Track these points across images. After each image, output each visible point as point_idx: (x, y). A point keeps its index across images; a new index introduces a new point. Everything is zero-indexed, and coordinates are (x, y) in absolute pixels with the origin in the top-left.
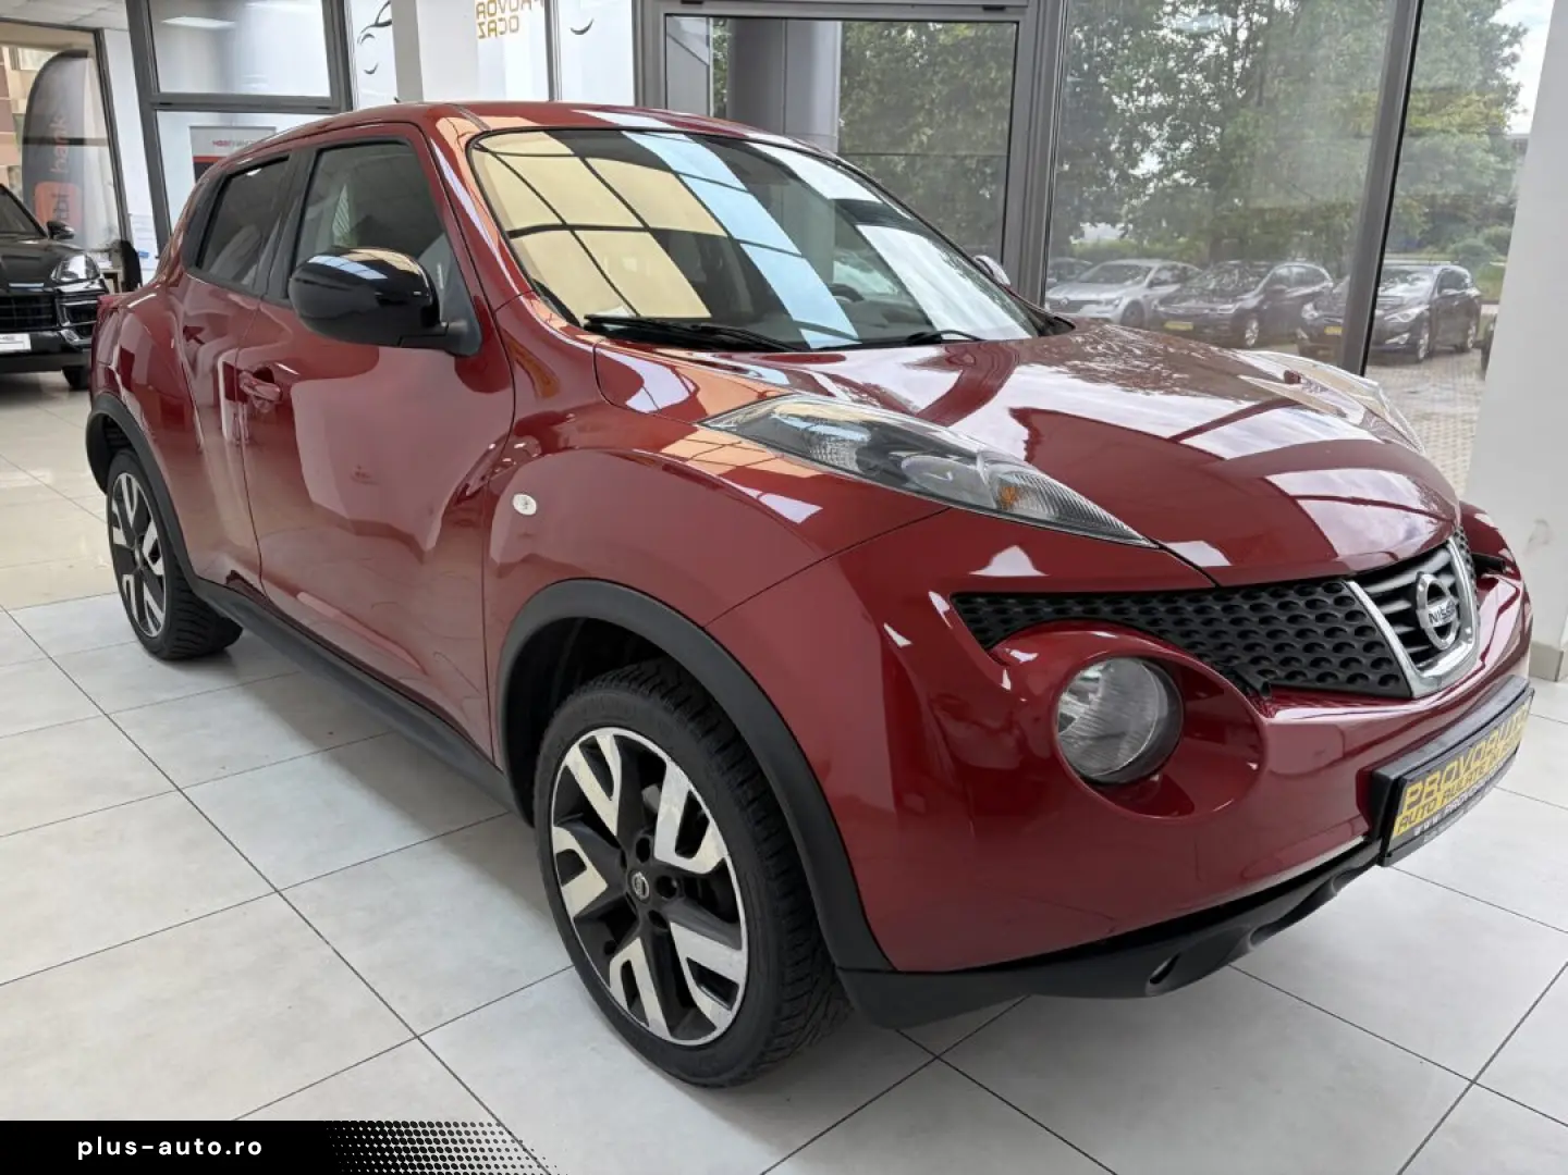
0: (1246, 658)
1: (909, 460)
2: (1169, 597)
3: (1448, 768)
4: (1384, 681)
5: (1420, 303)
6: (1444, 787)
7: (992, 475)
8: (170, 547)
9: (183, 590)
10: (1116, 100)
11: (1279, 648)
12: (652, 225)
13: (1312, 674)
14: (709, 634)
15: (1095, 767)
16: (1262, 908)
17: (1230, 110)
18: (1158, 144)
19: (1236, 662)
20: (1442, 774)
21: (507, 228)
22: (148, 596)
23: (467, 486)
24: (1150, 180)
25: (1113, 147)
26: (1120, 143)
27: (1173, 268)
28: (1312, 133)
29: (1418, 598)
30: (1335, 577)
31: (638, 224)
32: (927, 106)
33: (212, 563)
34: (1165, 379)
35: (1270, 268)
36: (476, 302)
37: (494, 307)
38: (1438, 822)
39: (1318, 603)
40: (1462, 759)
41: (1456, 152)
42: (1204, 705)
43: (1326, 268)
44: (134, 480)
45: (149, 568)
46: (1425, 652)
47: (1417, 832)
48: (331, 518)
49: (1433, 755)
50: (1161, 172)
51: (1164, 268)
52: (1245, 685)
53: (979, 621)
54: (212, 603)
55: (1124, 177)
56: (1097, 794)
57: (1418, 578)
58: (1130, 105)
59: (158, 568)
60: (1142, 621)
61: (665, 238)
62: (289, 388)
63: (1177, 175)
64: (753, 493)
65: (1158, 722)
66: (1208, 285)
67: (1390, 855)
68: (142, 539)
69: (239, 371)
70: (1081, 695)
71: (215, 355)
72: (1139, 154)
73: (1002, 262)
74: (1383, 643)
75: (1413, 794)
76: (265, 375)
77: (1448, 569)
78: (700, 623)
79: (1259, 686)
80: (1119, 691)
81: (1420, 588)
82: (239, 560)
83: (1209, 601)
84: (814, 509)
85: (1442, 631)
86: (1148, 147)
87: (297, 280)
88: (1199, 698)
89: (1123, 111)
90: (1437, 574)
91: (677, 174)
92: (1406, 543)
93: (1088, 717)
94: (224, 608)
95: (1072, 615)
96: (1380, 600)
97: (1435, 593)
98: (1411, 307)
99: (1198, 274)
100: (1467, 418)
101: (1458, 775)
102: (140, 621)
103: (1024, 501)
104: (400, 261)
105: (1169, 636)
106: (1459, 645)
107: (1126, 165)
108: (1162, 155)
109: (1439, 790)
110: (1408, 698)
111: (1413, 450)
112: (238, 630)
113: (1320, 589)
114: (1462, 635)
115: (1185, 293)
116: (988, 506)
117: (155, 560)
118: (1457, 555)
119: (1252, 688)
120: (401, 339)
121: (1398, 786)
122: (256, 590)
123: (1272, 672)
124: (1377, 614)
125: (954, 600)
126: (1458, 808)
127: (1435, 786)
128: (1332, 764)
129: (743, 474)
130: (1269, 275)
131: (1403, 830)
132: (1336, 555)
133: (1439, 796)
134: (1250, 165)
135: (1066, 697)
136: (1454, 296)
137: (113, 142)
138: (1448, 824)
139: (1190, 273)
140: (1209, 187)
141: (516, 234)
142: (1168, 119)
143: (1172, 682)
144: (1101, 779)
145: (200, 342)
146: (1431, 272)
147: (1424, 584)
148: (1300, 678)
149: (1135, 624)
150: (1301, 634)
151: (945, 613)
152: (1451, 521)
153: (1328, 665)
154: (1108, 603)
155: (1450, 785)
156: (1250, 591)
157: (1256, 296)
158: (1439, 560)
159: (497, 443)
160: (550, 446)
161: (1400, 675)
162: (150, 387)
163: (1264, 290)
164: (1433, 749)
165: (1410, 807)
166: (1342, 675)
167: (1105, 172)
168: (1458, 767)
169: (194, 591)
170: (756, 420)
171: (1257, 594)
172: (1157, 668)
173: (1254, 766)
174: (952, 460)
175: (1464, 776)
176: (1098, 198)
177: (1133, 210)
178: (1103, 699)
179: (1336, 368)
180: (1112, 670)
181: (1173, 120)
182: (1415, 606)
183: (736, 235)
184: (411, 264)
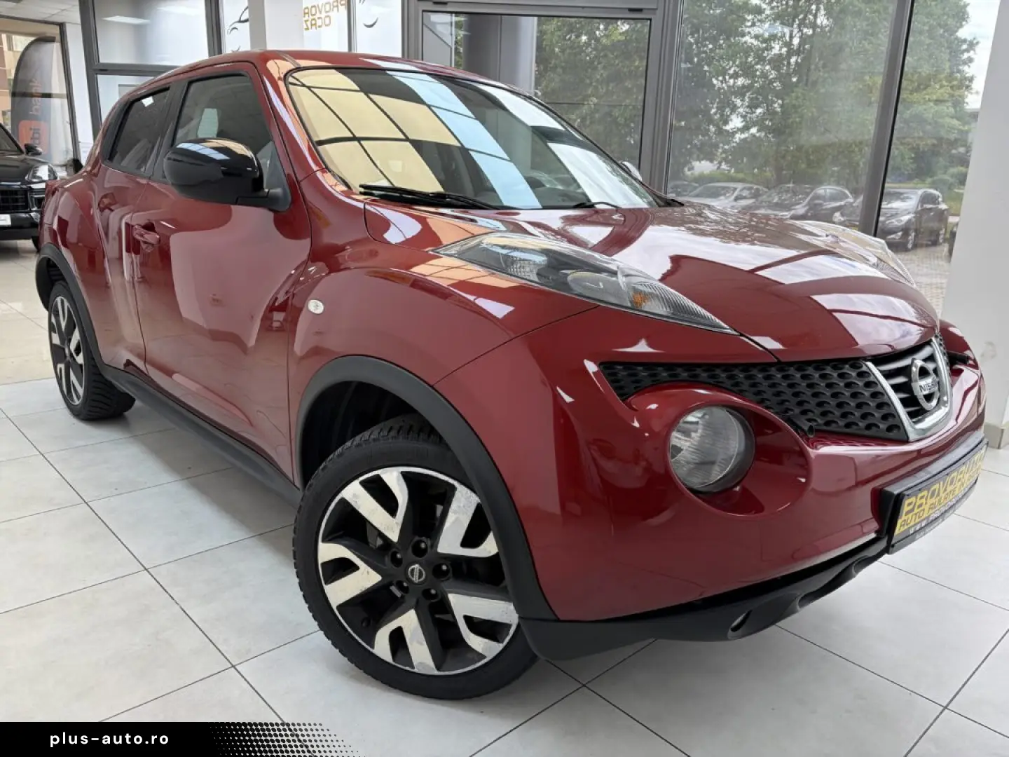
0: (797, 410)
1: (572, 275)
2: (746, 367)
3: (932, 489)
4: (890, 429)
5: (909, 213)
6: (930, 501)
7: (628, 284)
8: (88, 345)
9: (96, 374)
10: (715, 81)
11: (820, 404)
12: (411, 137)
13: (842, 423)
14: (436, 391)
15: (696, 482)
16: (808, 580)
17: (788, 88)
18: (741, 110)
19: (791, 413)
20: (928, 492)
21: (315, 139)
22: (73, 378)
23: (276, 299)
24: (736, 132)
25: (713, 111)
26: (717, 107)
27: (750, 189)
28: (840, 104)
29: (912, 376)
30: (858, 359)
31: (402, 136)
32: (594, 84)
33: (116, 354)
34: (748, 236)
35: (812, 189)
36: (288, 176)
37: (299, 179)
38: (926, 526)
39: (846, 376)
40: (942, 483)
41: (933, 118)
42: (770, 439)
43: (848, 189)
44: (65, 301)
45: (74, 359)
46: (918, 412)
47: (912, 532)
48: (197, 329)
49: (924, 479)
50: (744, 127)
51: (744, 189)
52: (797, 428)
53: (618, 381)
54: (114, 382)
55: (720, 132)
56: (700, 501)
57: (912, 362)
58: (724, 85)
59: (80, 359)
60: (728, 383)
61: (418, 145)
62: (168, 238)
63: (754, 130)
64: (471, 298)
65: (738, 454)
66: (773, 200)
67: (893, 546)
68: (70, 340)
69: (133, 226)
70: (687, 433)
71: (119, 219)
72: (729, 116)
73: (639, 168)
74: (889, 404)
75: (909, 504)
76: (149, 227)
77: (931, 358)
78: (431, 383)
79: (806, 428)
80: (713, 430)
81: (914, 369)
82: (131, 351)
83: (773, 371)
84: (510, 309)
85: (929, 398)
86: (735, 112)
87: (169, 159)
88: (767, 434)
89: (719, 89)
90: (925, 360)
91: (429, 106)
92: (902, 340)
93: (690, 449)
94: (121, 384)
95: (680, 378)
96: (888, 375)
97: (923, 373)
98: (902, 216)
99: (766, 192)
100: (939, 285)
101: (938, 495)
102: (67, 395)
103: (649, 303)
104: (239, 149)
105: (747, 394)
106: (940, 408)
107: (721, 123)
108: (744, 117)
109: (926, 503)
110: (906, 441)
111: (909, 285)
112: (133, 400)
113: (847, 366)
114: (941, 402)
115: (757, 204)
116: (625, 305)
117: (78, 354)
118: (937, 348)
119: (803, 430)
120: (237, 199)
121: (899, 499)
122: (142, 371)
123: (815, 421)
124: (886, 384)
125: (602, 367)
126: (938, 517)
127: (924, 501)
128: (850, 489)
129: (464, 285)
130: (812, 194)
131: (902, 529)
132: (857, 344)
133: (926, 507)
134: (800, 123)
135: (675, 434)
136: (930, 209)
137: (70, 96)
138: (932, 527)
139: (761, 192)
140: (773, 137)
141: (321, 143)
142: (748, 94)
143: (747, 422)
144: (700, 490)
145: (112, 210)
146: (916, 193)
147: (916, 367)
148: (834, 425)
149: (724, 385)
150: (835, 395)
151: (594, 373)
152: (933, 328)
153: (853, 417)
154: (705, 371)
155: (933, 500)
156: (801, 366)
157: (805, 206)
158: (926, 352)
159: (296, 269)
160: (334, 267)
161: (901, 425)
162: (80, 244)
163: (809, 204)
164: (922, 476)
165: (908, 513)
166: (862, 424)
167: (707, 127)
168: (939, 490)
169: (103, 373)
170: (470, 249)
171: (806, 368)
172: (736, 413)
173: (803, 480)
174: (603, 275)
175: (942, 495)
176: (703, 144)
177: (725, 151)
178: (702, 436)
179: (857, 232)
180: (707, 417)
181: (752, 94)
182: (910, 380)
183: (467, 146)
184: (246, 151)
